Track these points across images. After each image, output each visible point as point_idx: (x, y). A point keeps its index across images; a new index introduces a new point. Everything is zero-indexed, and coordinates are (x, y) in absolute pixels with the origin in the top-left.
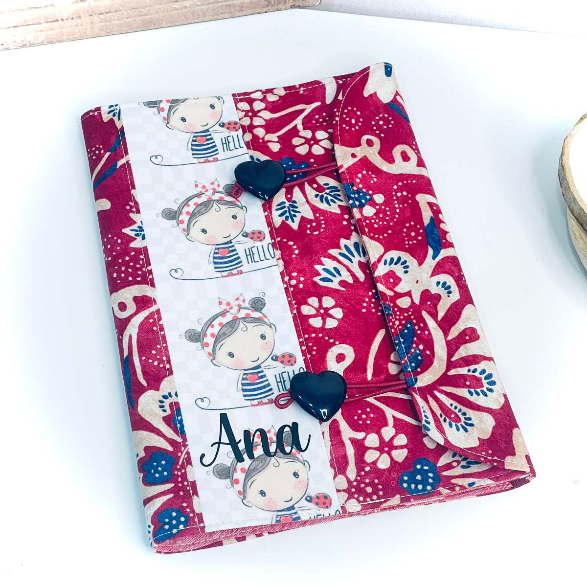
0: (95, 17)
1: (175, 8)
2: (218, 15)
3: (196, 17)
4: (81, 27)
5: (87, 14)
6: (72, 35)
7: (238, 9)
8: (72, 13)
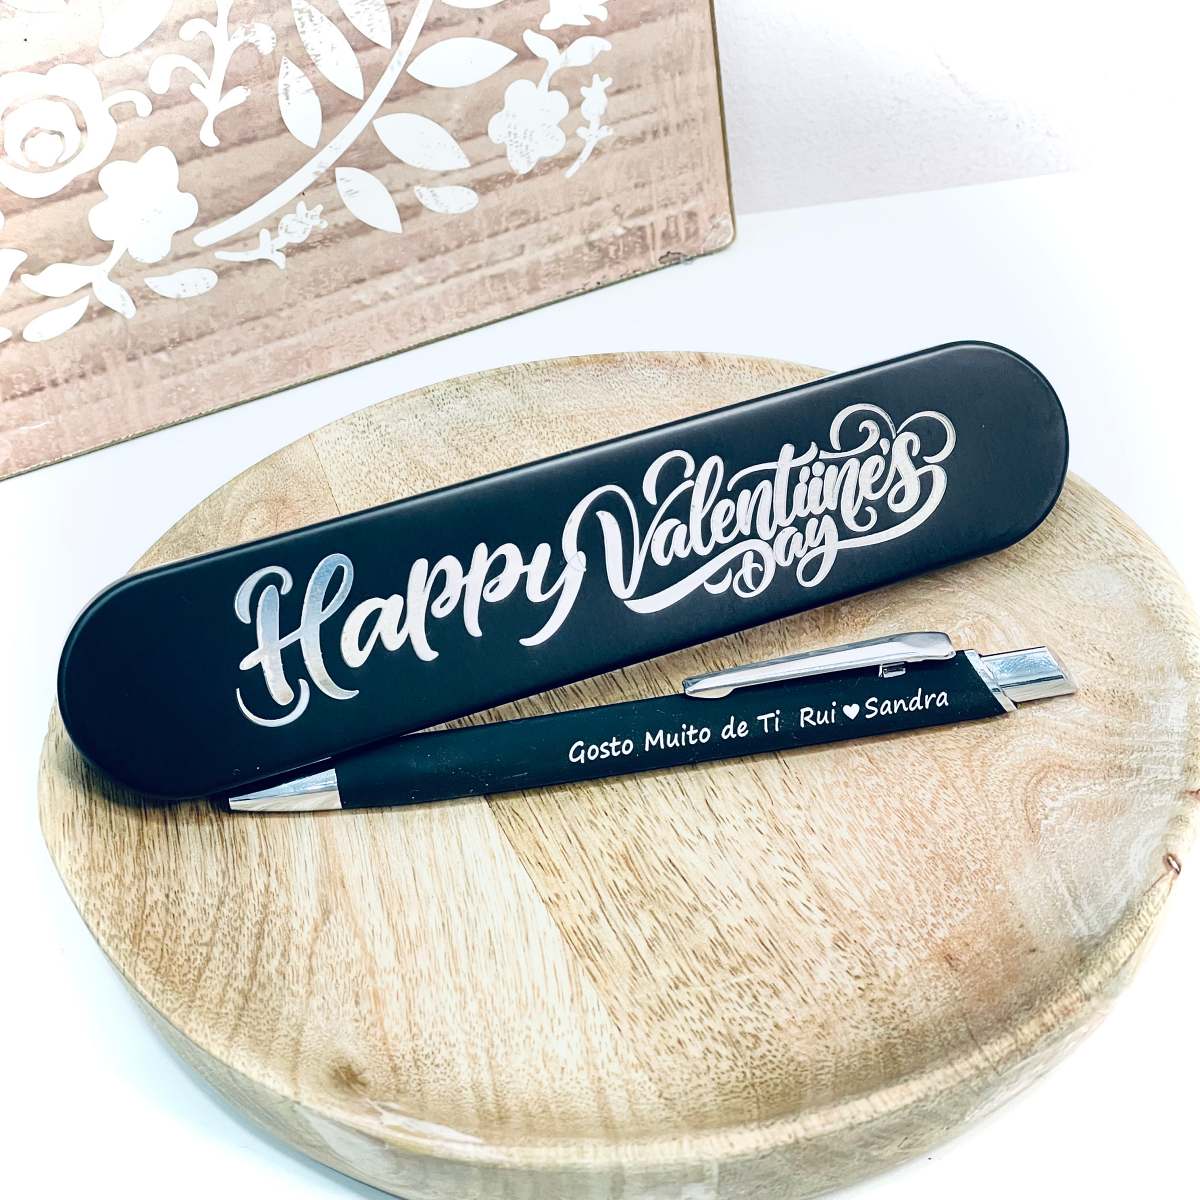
0: (146, 361)
1: (359, 302)
2: (474, 311)
3: (419, 325)
4: (109, 400)
5: (122, 357)
6: (87, 431)
7: (524, 283)
8: (78, 357)
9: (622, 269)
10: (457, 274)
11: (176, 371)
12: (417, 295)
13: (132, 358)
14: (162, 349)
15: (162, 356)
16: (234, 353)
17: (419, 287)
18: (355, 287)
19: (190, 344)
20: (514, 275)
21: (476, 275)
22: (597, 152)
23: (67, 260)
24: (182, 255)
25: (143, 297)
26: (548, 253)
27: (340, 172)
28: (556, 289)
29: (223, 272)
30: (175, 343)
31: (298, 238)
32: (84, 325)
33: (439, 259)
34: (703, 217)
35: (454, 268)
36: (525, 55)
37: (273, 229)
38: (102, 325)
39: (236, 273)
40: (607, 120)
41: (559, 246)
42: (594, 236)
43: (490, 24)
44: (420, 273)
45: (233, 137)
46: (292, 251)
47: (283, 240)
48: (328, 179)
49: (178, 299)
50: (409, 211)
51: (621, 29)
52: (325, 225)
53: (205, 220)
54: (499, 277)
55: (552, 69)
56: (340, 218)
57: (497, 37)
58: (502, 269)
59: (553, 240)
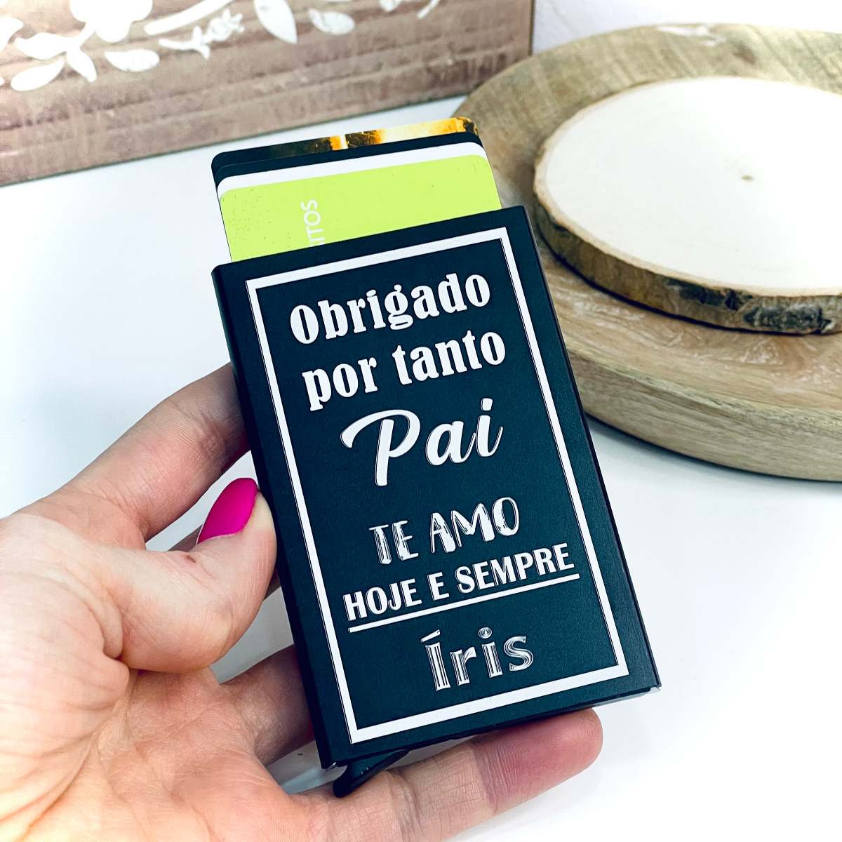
0: (98, 114)
1: (259, 90)
3: (299, 113)
4: (67, 140)
5: (81, 109)
6: (47, 163)
7: (378, 91)
8: (50, 106)
9: (448, 90)
10: (331, 79)
11: (120, 125)
12: (300, 91)
13: (89, 111)
14: (110, 107)
15: (111, 113)
16: (164, 116)
17: (303, 85)
18: (257, 79)
19: (133, 107)
20: (371, 84)
21: (345, 82)
22: (443, 2)
23: (51, 31)
24: (136, 39)
25: (103, 67)
26: (397, 72)
28: (401, 98)
29: (164, 55)
30: (121, 104)
31: (222, 36)
32: (57, 82)
33: (320, 66)
34: (510, 59)
35: (329, 74)
37: (204, 30)
38: (71, 84)
39: (173, 57)
41: (406, 68)
42: (433, 64)
44: (305, 74)
46: (215, 46)
47: (210, 37)
49: (128, 72)
50: (304, 27)
52: (241, 30)
53: (157, 14)
54: (360, 85)
56: (253, 26)
58: (363, 78)
59: (403, 62)
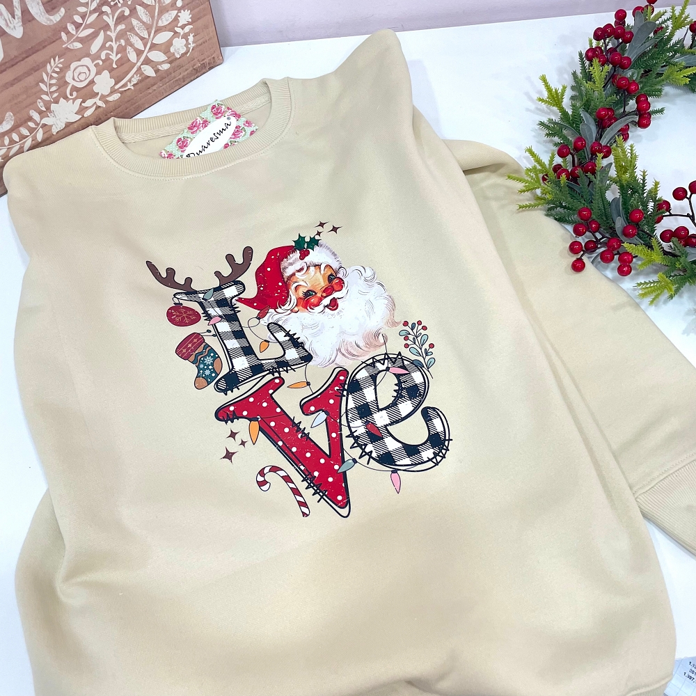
9: (201, 73)
17: (161, 87)
18: (148, 90)
19: (117, 110)
20: (180, 79)
21: (172, 81)
22: (193, 49)
23: (90, 98)
24: (113, 91)
25: (106, 102)
26: (186, 73)
27: (142, 66)
28: (189, 80)
29: (121, 93)
30: (114, 110)
31: (135, 82)
32: (96, 111)
33: (164, 80)
34: (216, 58)
35: (167, 81)
36: (176, 33)
37: (130, 82)
38: (100, 110)
39: (124, 93)
40: (193, 42)
42: (195, 67)
43: (168, 27)
44: (161, 83)
45: (119, 64)
46: (134, 85)
47: (132, 83)
48: (139, 68)
49: (113, 101)
50: (157, 71)
51: (194, 22)
52: (140, 78)
53: (116, 84)
55: (182, 34)
56: (143, 76)
57: (170, 31)
58: (177, 78)
59: (186, 70)
